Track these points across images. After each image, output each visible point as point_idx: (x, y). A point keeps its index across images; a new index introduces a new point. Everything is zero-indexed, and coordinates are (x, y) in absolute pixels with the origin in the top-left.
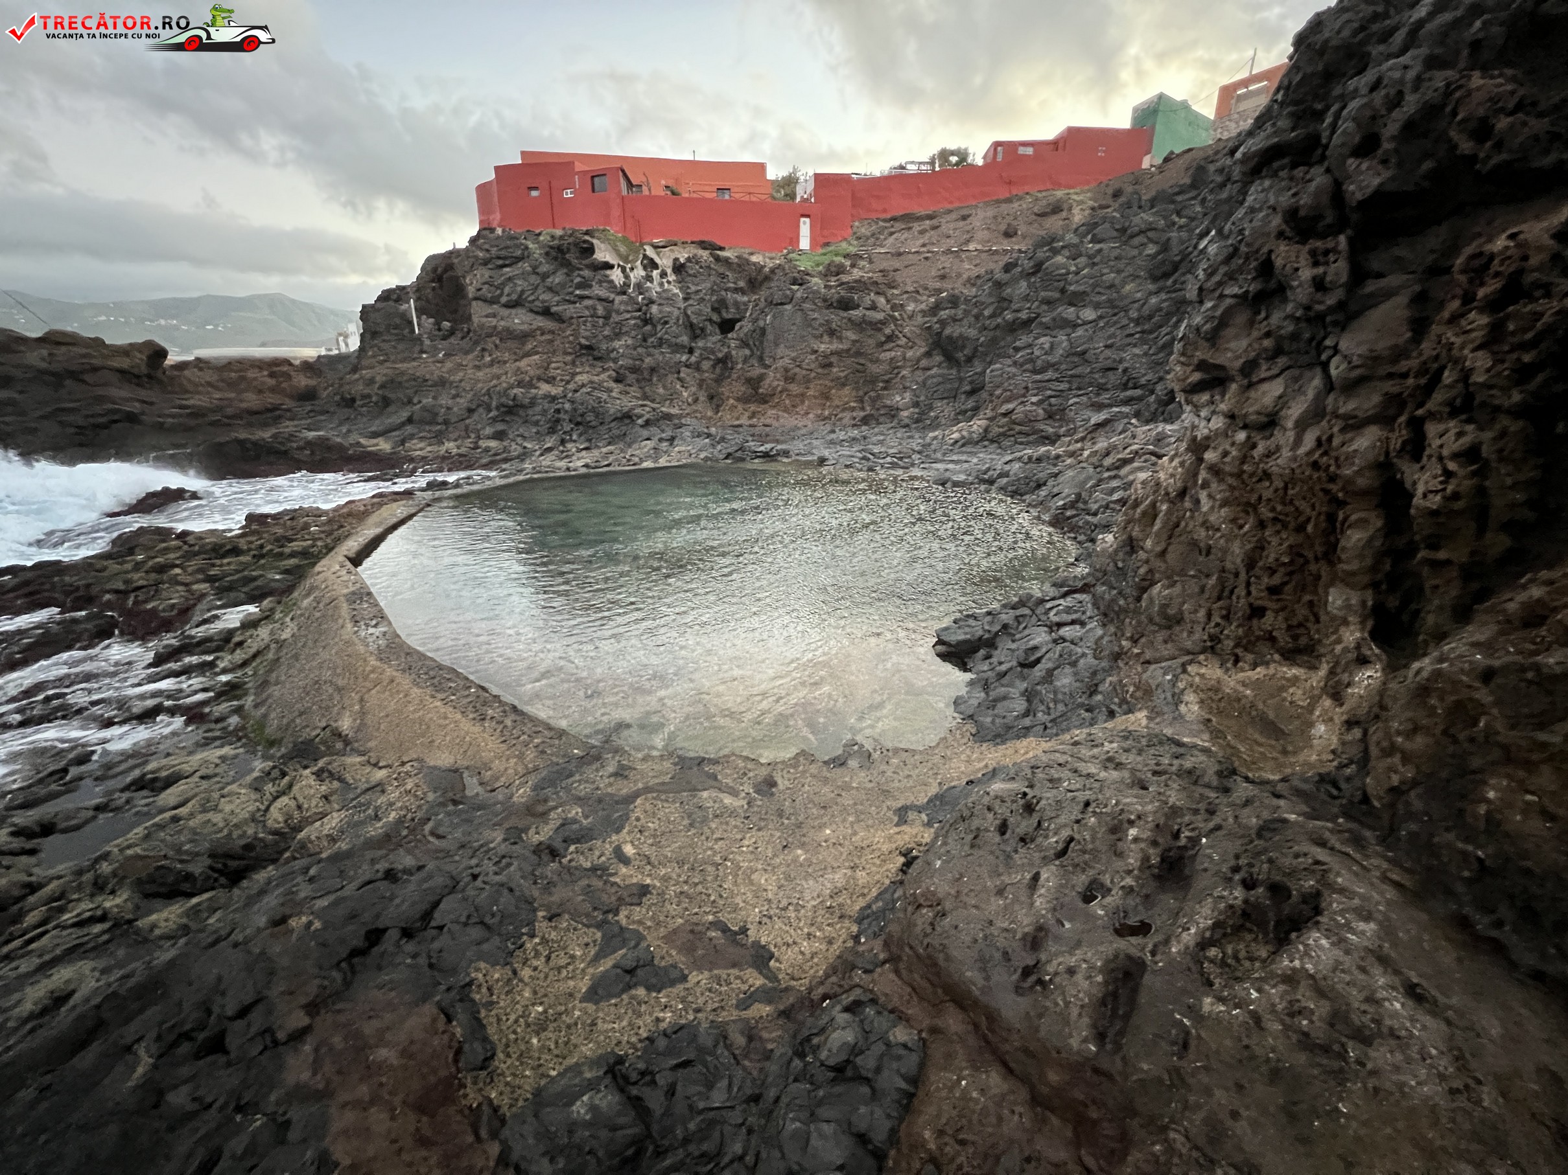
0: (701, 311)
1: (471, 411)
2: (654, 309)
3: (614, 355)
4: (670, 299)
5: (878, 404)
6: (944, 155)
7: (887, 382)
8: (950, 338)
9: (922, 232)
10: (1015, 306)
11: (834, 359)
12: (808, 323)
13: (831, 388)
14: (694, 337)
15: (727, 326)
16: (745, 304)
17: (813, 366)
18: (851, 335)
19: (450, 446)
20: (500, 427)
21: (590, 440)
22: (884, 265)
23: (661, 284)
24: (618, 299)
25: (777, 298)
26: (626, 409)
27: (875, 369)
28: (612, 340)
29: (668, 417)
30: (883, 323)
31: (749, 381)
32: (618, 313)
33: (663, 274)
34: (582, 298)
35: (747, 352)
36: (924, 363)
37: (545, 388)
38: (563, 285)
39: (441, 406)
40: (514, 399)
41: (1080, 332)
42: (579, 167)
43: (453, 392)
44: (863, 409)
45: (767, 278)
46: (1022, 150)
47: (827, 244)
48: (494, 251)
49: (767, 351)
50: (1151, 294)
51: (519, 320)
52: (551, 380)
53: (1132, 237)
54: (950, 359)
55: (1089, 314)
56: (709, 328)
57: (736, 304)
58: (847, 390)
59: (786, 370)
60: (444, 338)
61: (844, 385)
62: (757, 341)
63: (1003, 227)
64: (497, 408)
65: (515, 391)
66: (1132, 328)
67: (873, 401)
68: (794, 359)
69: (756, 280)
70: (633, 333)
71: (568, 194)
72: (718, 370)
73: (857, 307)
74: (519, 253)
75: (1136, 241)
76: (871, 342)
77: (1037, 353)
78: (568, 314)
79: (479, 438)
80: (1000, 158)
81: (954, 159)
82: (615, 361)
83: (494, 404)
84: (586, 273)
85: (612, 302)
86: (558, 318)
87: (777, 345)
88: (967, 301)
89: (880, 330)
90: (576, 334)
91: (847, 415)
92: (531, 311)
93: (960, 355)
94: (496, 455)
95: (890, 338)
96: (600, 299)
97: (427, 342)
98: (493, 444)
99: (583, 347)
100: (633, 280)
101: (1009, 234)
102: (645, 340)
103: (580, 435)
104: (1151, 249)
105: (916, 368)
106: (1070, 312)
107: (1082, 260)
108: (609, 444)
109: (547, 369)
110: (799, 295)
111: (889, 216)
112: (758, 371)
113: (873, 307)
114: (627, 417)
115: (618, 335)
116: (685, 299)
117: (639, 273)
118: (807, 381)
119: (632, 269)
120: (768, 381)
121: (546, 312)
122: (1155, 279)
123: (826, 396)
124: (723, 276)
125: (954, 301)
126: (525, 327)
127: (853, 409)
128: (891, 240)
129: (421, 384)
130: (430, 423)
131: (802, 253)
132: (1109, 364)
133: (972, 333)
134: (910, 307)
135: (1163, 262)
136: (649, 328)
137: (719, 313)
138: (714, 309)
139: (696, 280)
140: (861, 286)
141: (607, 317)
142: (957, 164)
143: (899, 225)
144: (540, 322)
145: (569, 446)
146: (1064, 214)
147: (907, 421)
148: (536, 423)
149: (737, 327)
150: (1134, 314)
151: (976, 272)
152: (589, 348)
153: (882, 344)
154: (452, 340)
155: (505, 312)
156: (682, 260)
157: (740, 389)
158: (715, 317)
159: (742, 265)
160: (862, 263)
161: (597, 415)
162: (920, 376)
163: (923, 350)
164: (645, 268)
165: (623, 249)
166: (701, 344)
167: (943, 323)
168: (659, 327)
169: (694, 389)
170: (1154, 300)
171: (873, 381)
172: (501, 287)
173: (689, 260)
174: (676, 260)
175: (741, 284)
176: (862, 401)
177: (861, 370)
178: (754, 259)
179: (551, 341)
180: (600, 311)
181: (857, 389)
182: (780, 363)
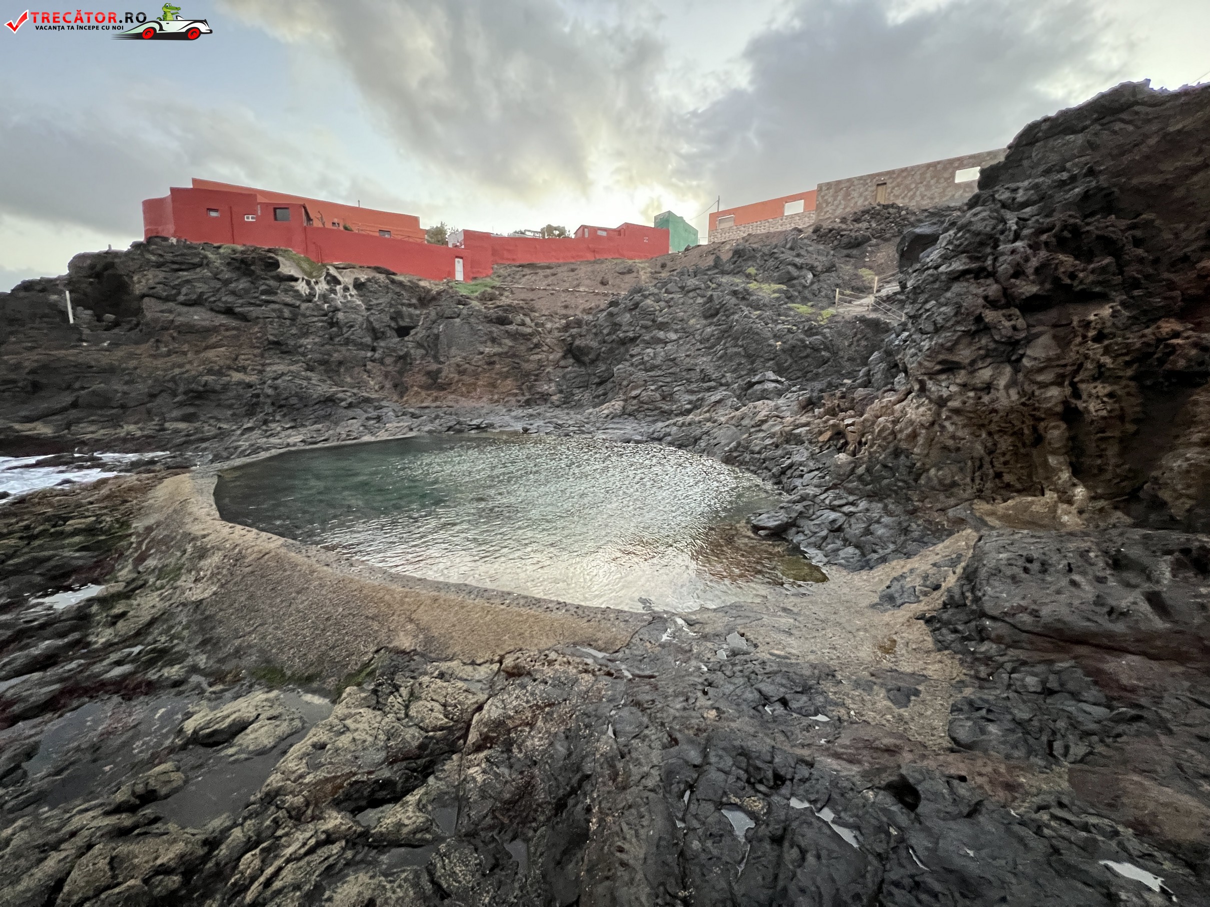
0: (381, 320)
1: (153, 396)
2: (340, 315)
3: (301, 350)
4: (355, 309)
5: (533, 391)
6: (550, 229)
7: (537, 375)
8: (578, 347)
9: (546, 277)
10: (624, 329)
11: (496, 358)
12: (474, 332)
13: (497, 379)
14: (376, 338)
15: (403, 332)
16: (418, 316)
17: (480, 363)
18: (508, 342)
19: (131, 428)
20: (191, 410)
21: (295, 420)
22: (523, 296)
23: (345, 297)
24: (304, 306)
25: (448, 313)
26: (328, 395)
27: (526, 366)
28: (300, 338)
29: (367, 400)
30: (531, 335)
31: (428, 373)
32: (304, 316)
33: (346, 289)
34: (268, 302)
35: (423, 352)
36: (562, 363)
37: (237, 376)
38: (246, 291)
39: (116, 391)
40: (206, 385)
41: (669, 347)
42: (260, 199)
43: (127, 378)
44: (523, 394)
45: (434, 299)
46: (600, 233)
47: (475, 278)
48: (169, 257)
49: (441, 351)
50: (705, 326)
51: (199, 317)
52: (243, 369)
53: (689, 292)
54: (579, 361)
55: (673, 336)
56: (389, 333)
57: (411, 316)
58: (509, 382)
59: (458, 365)
60: (107, 329)
61: (507, 377)
62: (432, 345)
63: (599, 279)
64: (185, 393)
65: (205, 378)
66: (698, 346)
67: (530, 388)
68: (465, 358)
69: (426, 299)
70: (321, 333)
71: (249, 219)
72: (399, 365)
73: (511, 323)
74: (196, 260)
75: (691, 294)
76: (523, 348)
77: (646, 359)
78: (254, 315)
79: (165, 420)
80: (587, 235)
81: (557, 232)
82: (304, 355)
83: (181, 389)
84: (272, 283)
85: (298, 307)
86: (244, 318)
87: (450, 347)
88: (587, 324)
89: (529, 340)
90: (263, 330)
91: (513, 400)
92: (212, 310)
93: (586, 359)
94: (187, 435)
95: (537, 346)
96: (287, 305)
97: (87, 332)
98: (182, 425)
99: (271, 343)
100: (318, 292)
101: (604, 283)
102: (331, 339)
103: (284, 416)
104: (700, 300)
105: (557, 365)
106: (661, 335)
107: (662, 304)
108: (315, 423)
109: (236, 359)
110: (465, 312)
111: (518, 264)
112: (434, 367)
113: (523, 324)
114: (330, 400)
115: (306, 334)
116: (368, 309)
117: (322, 287)
118: (476, 375)
119: (316, 283)
120: (443, 374)
121: (229, 311)
122: (706, 317)
123: (493, 385)
124: (399, 294)
125: (579, 323)
126: (206, 323)
127: (516, 395)
128: (524, 280)
129: (84, 370)
130: (101, 408)
131: (458, 283)
132: (689, 366)
133: (594, 344)
134: (549, 325)
135: (710, 309)
136: (335, 329)
137: (397, 322)
138: (392, 318)
139: (376, 296)
140: (510, 308)
141: (293, 319)
142: (559, 235)
143: (527, 271)
144: (222, 319)
145: (273, 425)
146: (635, 274)
147: (557, 403)
148: (230, 407)
149: (413, 332)
150: (698, 337)
151: (587, 306)
152: (277, 343)
153: (531, 349)
154: (116, 331)
155: (185, 309)
156: (363, 280)
157: (422, 379)
158: (393, 324)
159: (413, 288)
160: (506, 293)
161: (301, 399)
162: (559, 372)
163: (560, 354)
164: (328, 283)
165: (305, 266)
166: (382, 344)
167: (573, 337)
168: (345, 330)
169: (380, 379)
170: (709, 330)
171: (528, 374)
172: (178, 288)
173: (369, 280)
174: (356, 279)
175: (414, 301)
176: (521, 389)
177: (516, 367)
178: (422, 283)
179: (237, 337)
180: (287, 313)
181: (517, 380)
182: (453, 361)
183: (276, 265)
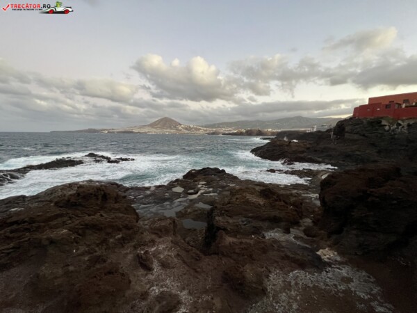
0: (413, 137)
2: (396, 136)
4: (403, 134)
14: (409, 143)
23: (401, 130)
24: (386, 133)
33: (403, 127)
34: (374, 133)
38: (370, 130)
39: (333, 154)
40: (349, 154)
43: (336, 151)
48: (354, 122)
52: (360, 151)
71: (378, 109)
74: (360, 122)
78: (369, 136)
82: (380, 147)
84: (378, 127)
86: (366, 137)
90: (370, 141)
92: (360, 135)
96: (380, 133)
97: (333, 140)
100: (392, 129)
102: (391, 143)
109: (359, 148)
115: (383, 141)
116: (409, 134)
119: (392, 126)
121: (364, 135)
126: (357, 138)
129: (330, 149)
136: (393, 140)
139: (414, 129)
141: (381, 137)
144: (362, 137)
152: (373, 144)
155: (353, 135)
164: (397, 126)
165: (391, 121)
168: (396, 140)
172: (354, 130)
173: (414, 123)
174: (409, 123)
179: (362, 142)
183: (381, 122)
